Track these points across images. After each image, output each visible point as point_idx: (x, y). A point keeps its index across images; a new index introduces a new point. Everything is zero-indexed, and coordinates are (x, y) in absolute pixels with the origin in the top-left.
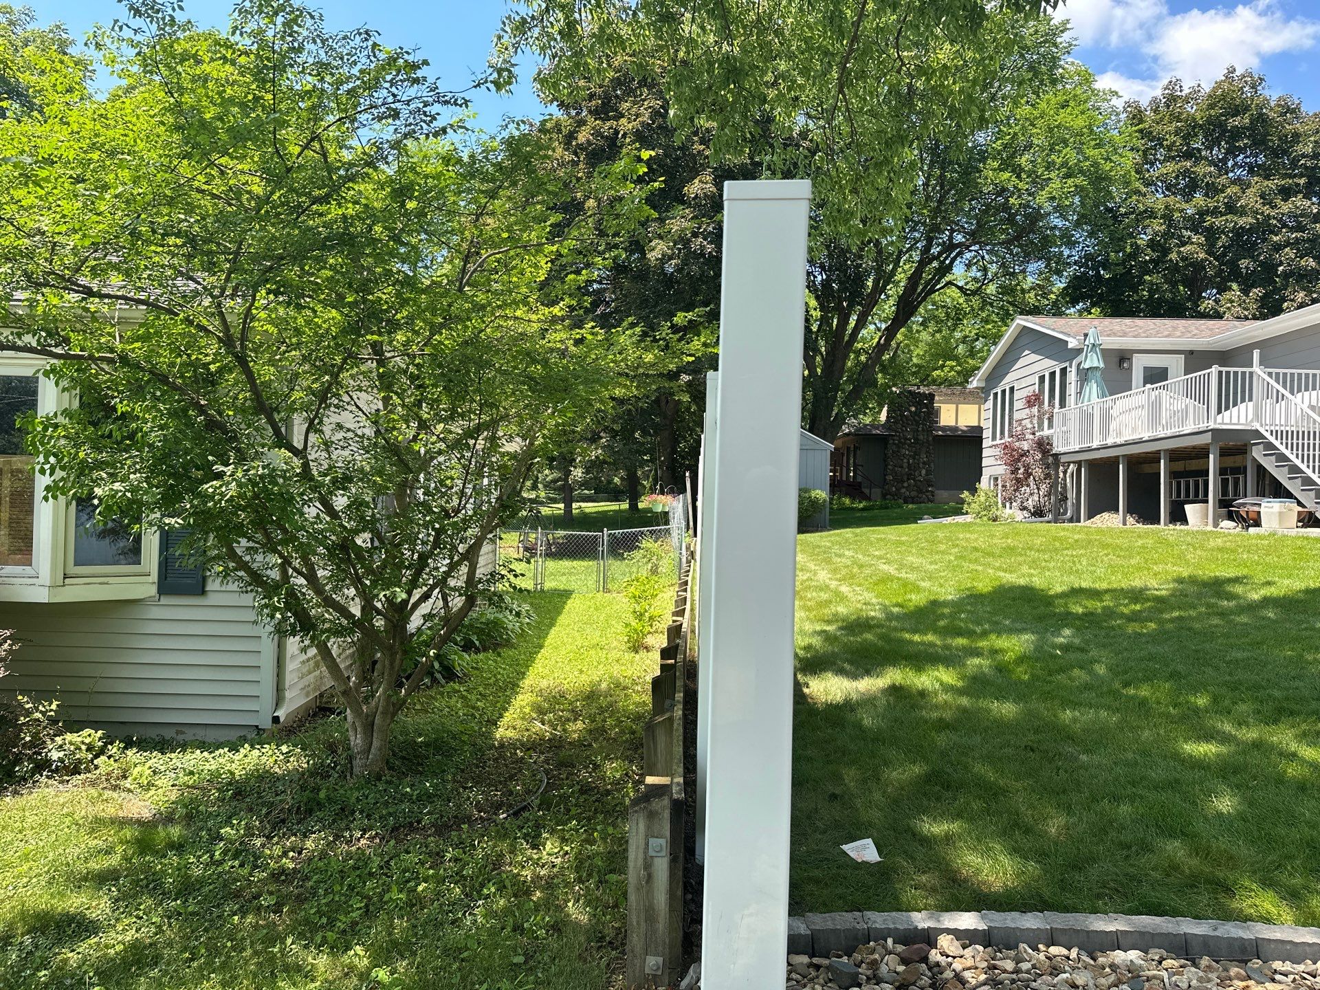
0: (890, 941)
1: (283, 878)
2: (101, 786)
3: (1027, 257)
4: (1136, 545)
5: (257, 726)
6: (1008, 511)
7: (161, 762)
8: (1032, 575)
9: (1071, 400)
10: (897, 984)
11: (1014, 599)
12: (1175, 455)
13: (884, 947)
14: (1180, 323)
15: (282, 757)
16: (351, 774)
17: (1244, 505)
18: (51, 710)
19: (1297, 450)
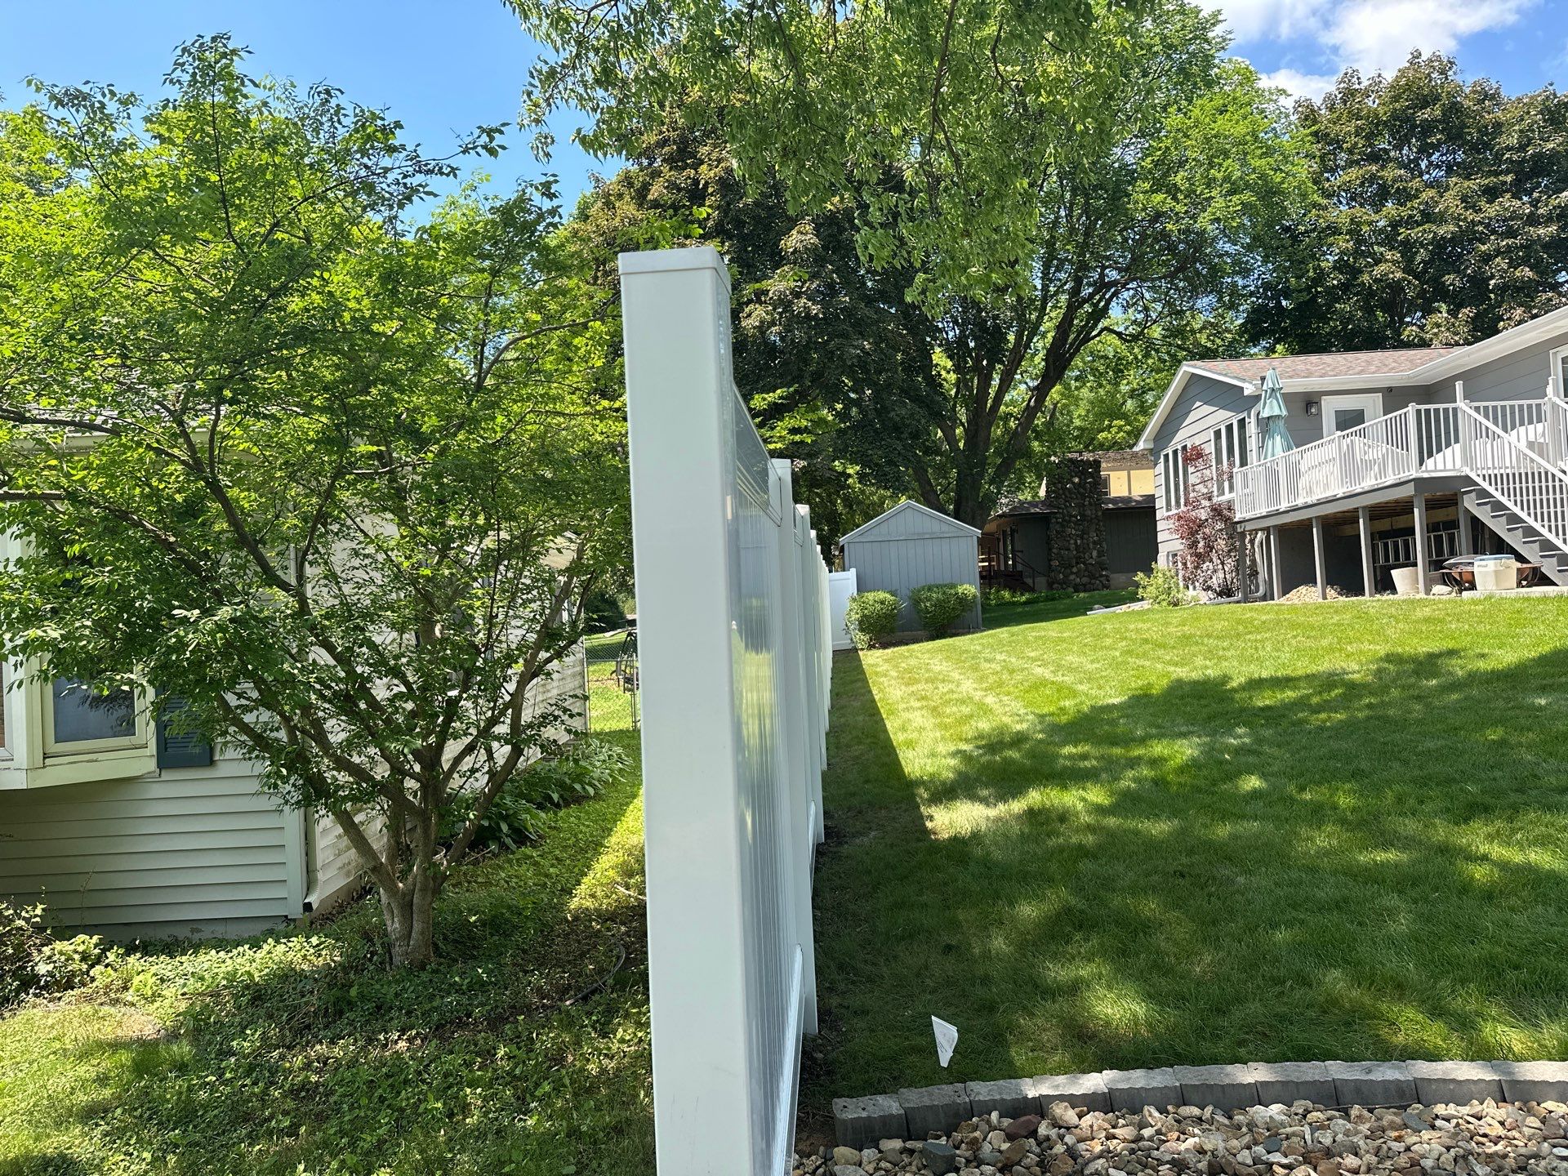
0: (994, 1115)
1: (303, 1094)
2: (99, 1001)
3: (1194, 292)
4: (1331, 621)
5: (286, 916)
6: (1191, 593)
7: (170, 967)
8: (1207, 667)
9: (1252, 457)
10: (1000, 1165)
11: (1182, 698)
12: (1377, 513)
13: (988, 1122)
14: (1377, 356)
15: (312, 951)
16: (391, 964)
17: (1455, 565)
18: (36, 916)
19: (1515, 496)
